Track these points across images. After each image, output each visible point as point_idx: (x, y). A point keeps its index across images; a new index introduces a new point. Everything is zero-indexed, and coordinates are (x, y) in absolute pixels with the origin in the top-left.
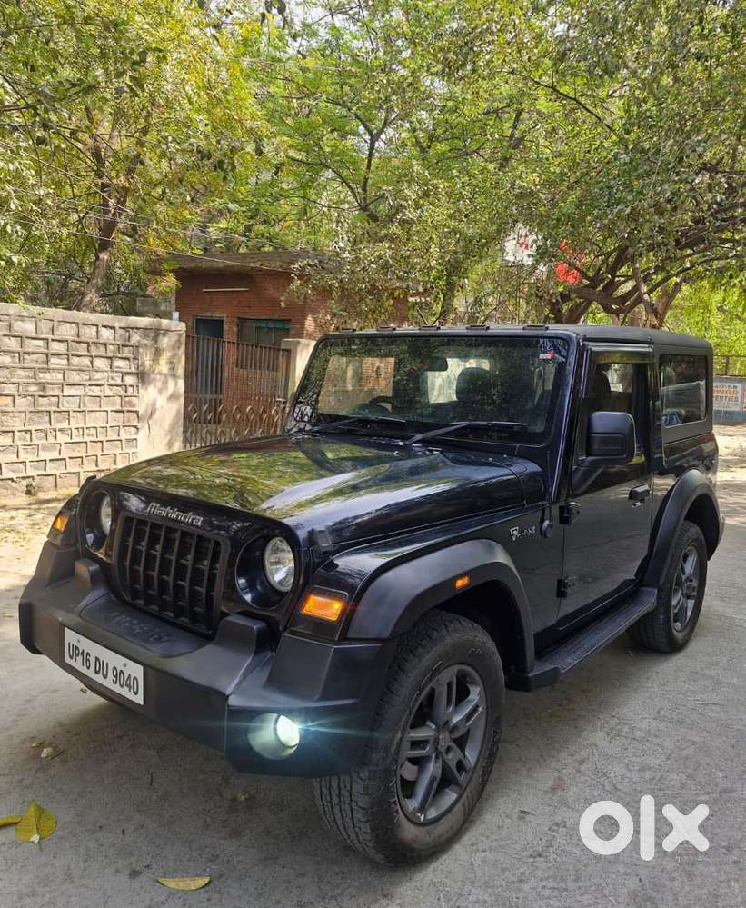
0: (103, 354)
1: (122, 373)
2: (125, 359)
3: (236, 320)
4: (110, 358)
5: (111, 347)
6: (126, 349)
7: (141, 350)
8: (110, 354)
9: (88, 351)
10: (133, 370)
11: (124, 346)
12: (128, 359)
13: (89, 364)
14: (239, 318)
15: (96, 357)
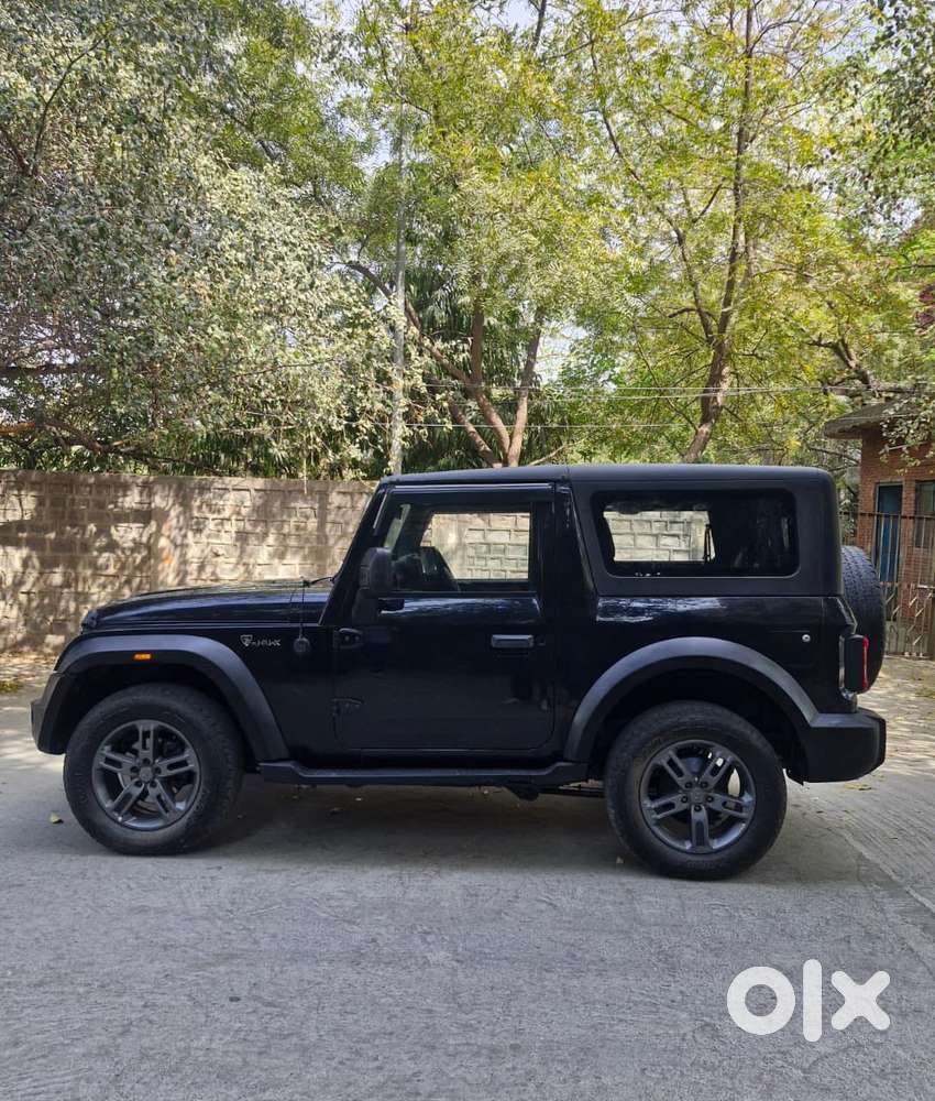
0: (649, 532)
1: (669, 550)
2: (674, 536)
3: (914, 484)
4: (656, 536)
5: (658, 524)
6: (675, 526)
7: (693, 526)
8: (655, 532)
9: (631, 529)
10: (683, 547)
11: (672, 522)
12: (678, 536)
13: (632, 542)
14: (917, 481)
15: (640, 534)
